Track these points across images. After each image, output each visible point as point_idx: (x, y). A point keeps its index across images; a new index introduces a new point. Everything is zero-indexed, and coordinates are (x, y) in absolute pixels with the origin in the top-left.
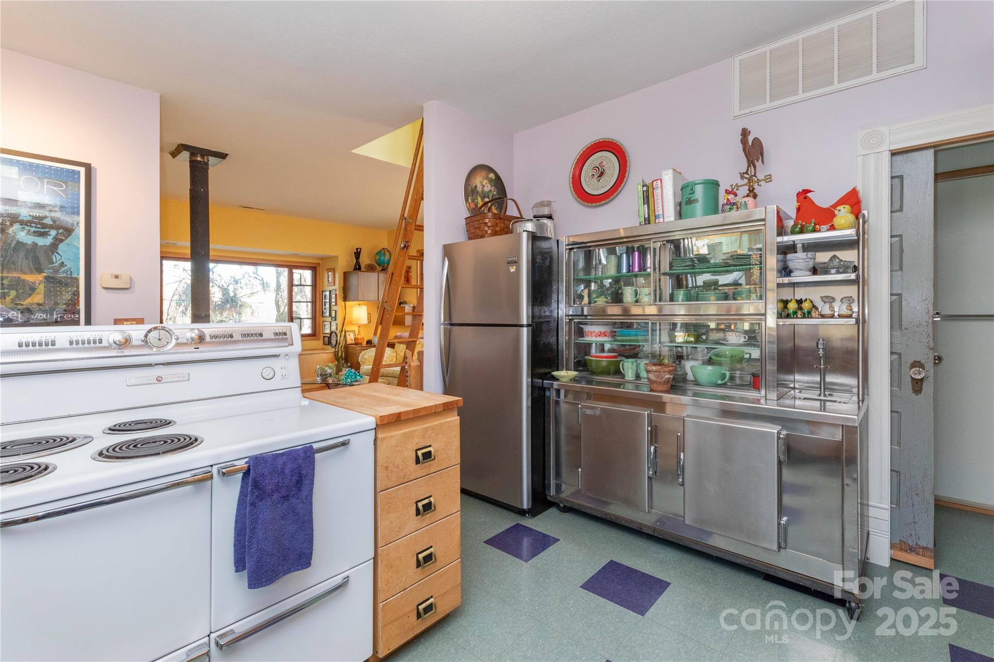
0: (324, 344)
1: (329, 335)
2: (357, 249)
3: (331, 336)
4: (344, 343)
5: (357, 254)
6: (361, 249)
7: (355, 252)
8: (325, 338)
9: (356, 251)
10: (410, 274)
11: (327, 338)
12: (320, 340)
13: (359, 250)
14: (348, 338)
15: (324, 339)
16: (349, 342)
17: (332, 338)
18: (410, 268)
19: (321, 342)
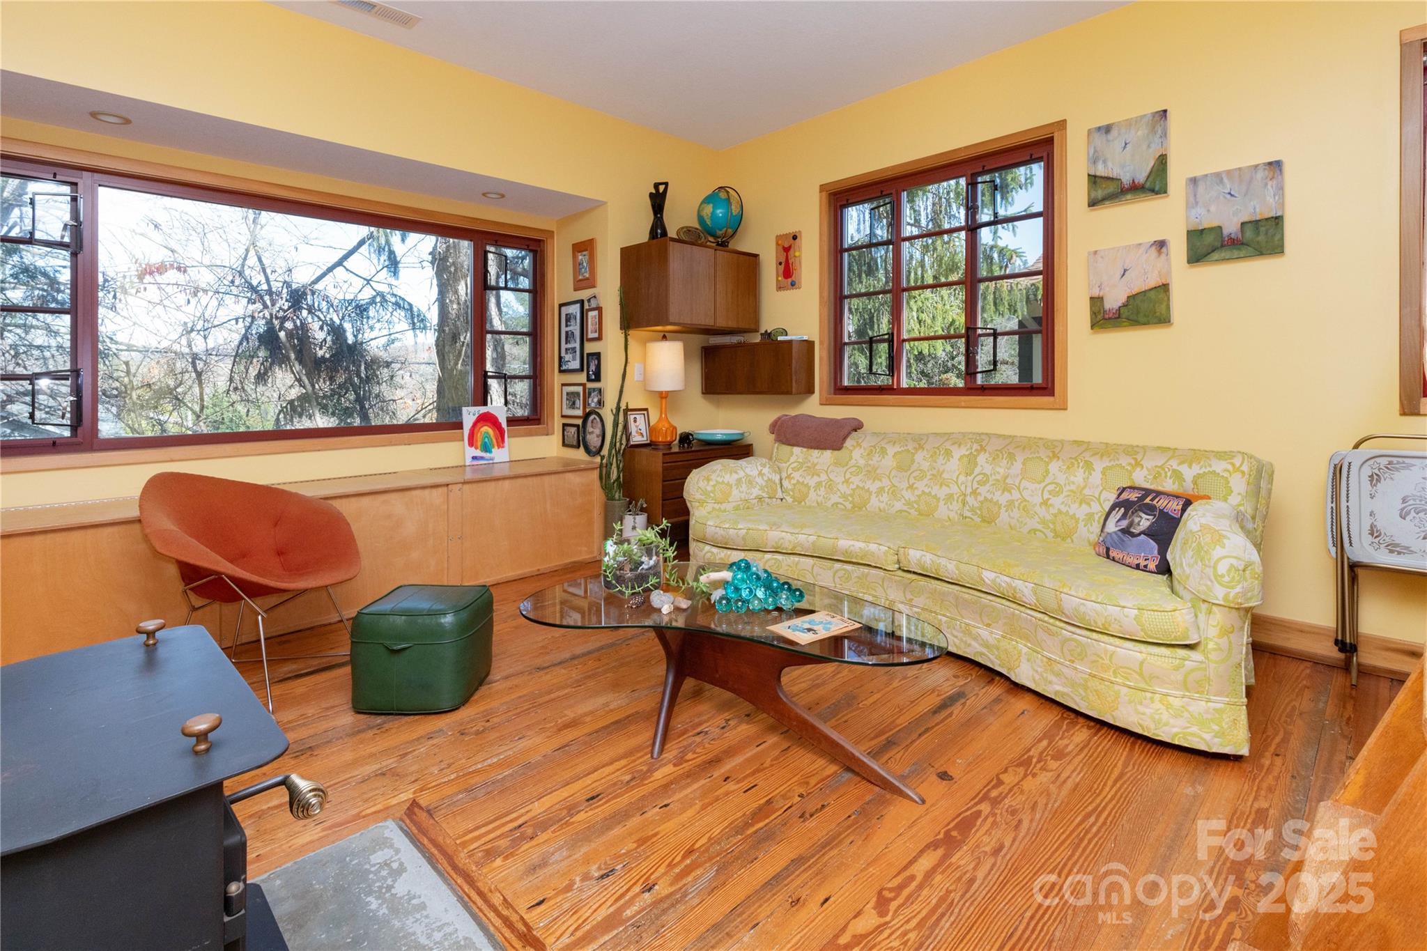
0: (564, 445)
1: (579, 422)
2: (656, 186)
3: (585, 423)
4: (624, 442)
5: (658, 200)
6: (666, 184)
7: (651, 194)
8: (568, 429)
9: (654, 192)
10: (797, 254)
11: (573, 430)
12: (553, 433)
13: (662, 188)
14: (633, 428)
15: (564, 430)
16: (636, 439)
17: (589, 429)
18: (795, 238)
19: (556, 438)
